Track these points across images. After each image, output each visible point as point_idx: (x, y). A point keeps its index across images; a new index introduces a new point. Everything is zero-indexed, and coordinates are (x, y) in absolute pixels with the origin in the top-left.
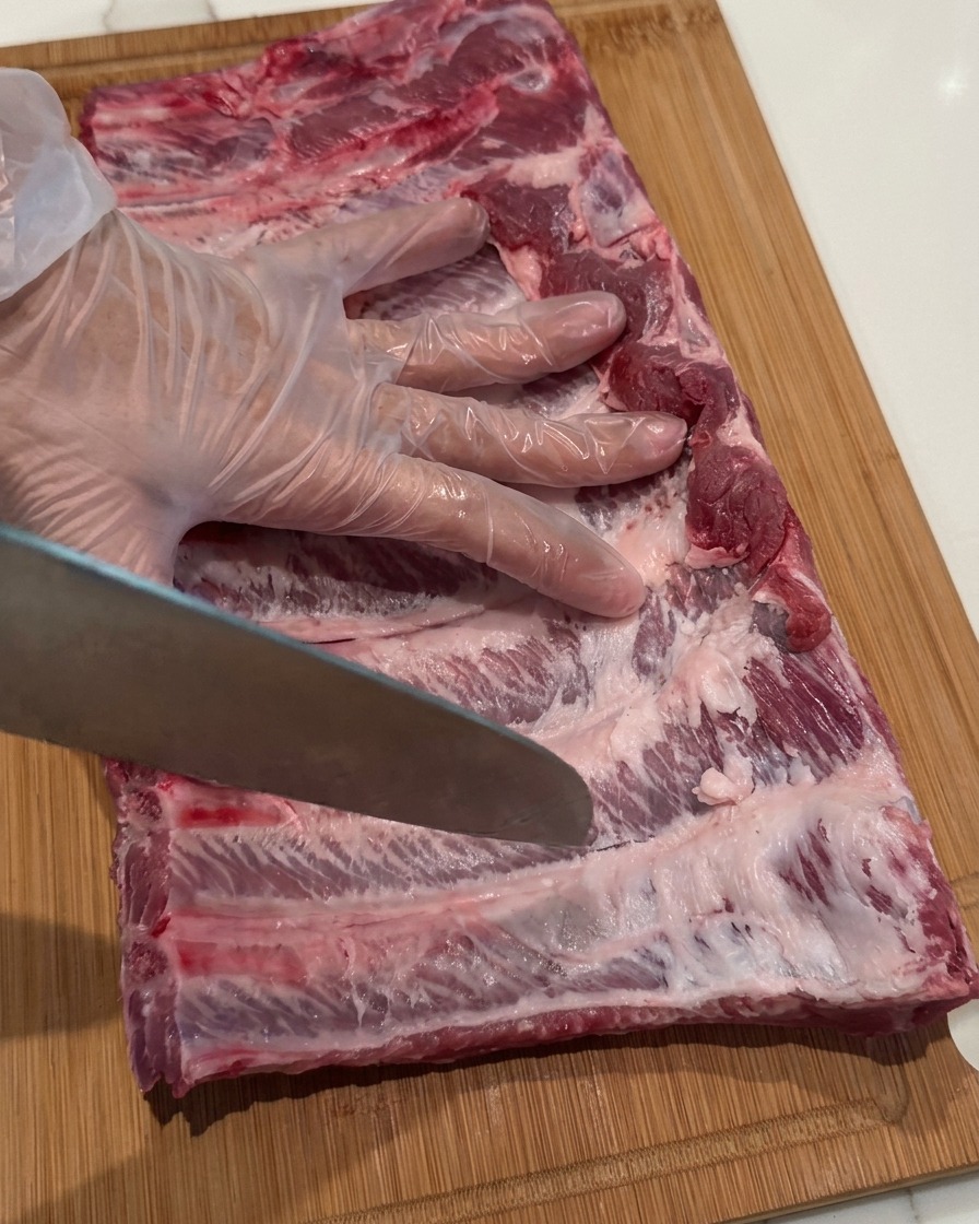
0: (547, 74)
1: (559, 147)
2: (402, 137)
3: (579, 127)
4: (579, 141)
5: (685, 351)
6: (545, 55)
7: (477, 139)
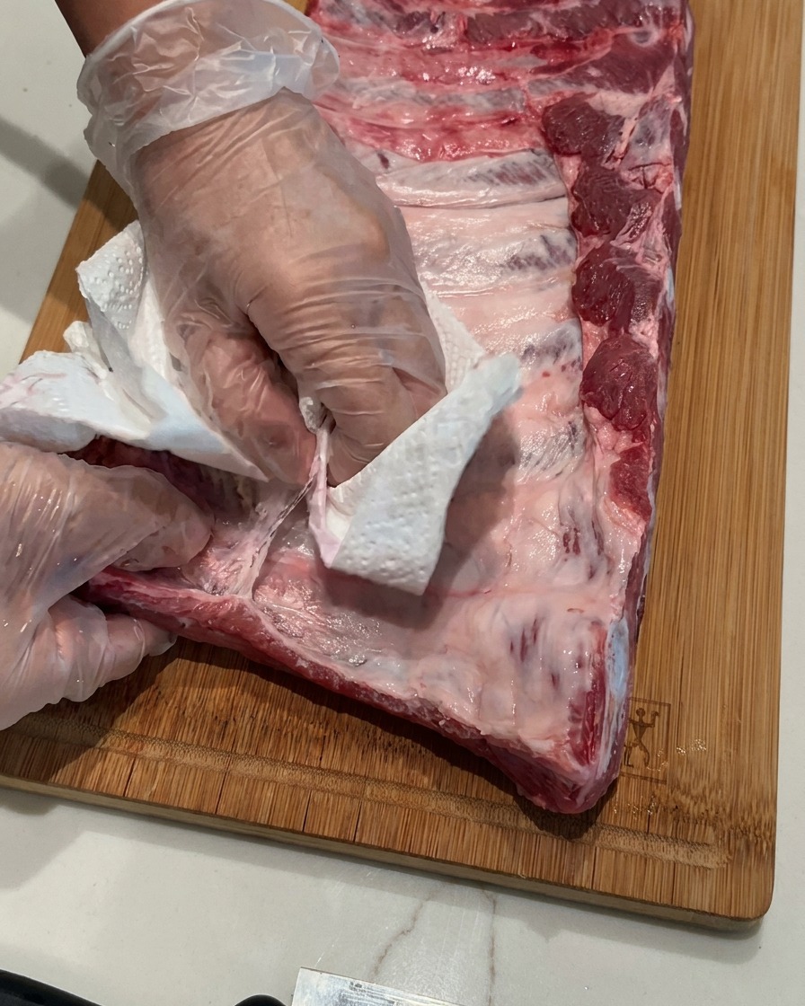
0: (656, 35)
1: (635, 90)
2: (538, 50)
3: (656, 79)
4: (651, 90)
5: (639, 258)
6: (661, 22)
7: (586, 67)
